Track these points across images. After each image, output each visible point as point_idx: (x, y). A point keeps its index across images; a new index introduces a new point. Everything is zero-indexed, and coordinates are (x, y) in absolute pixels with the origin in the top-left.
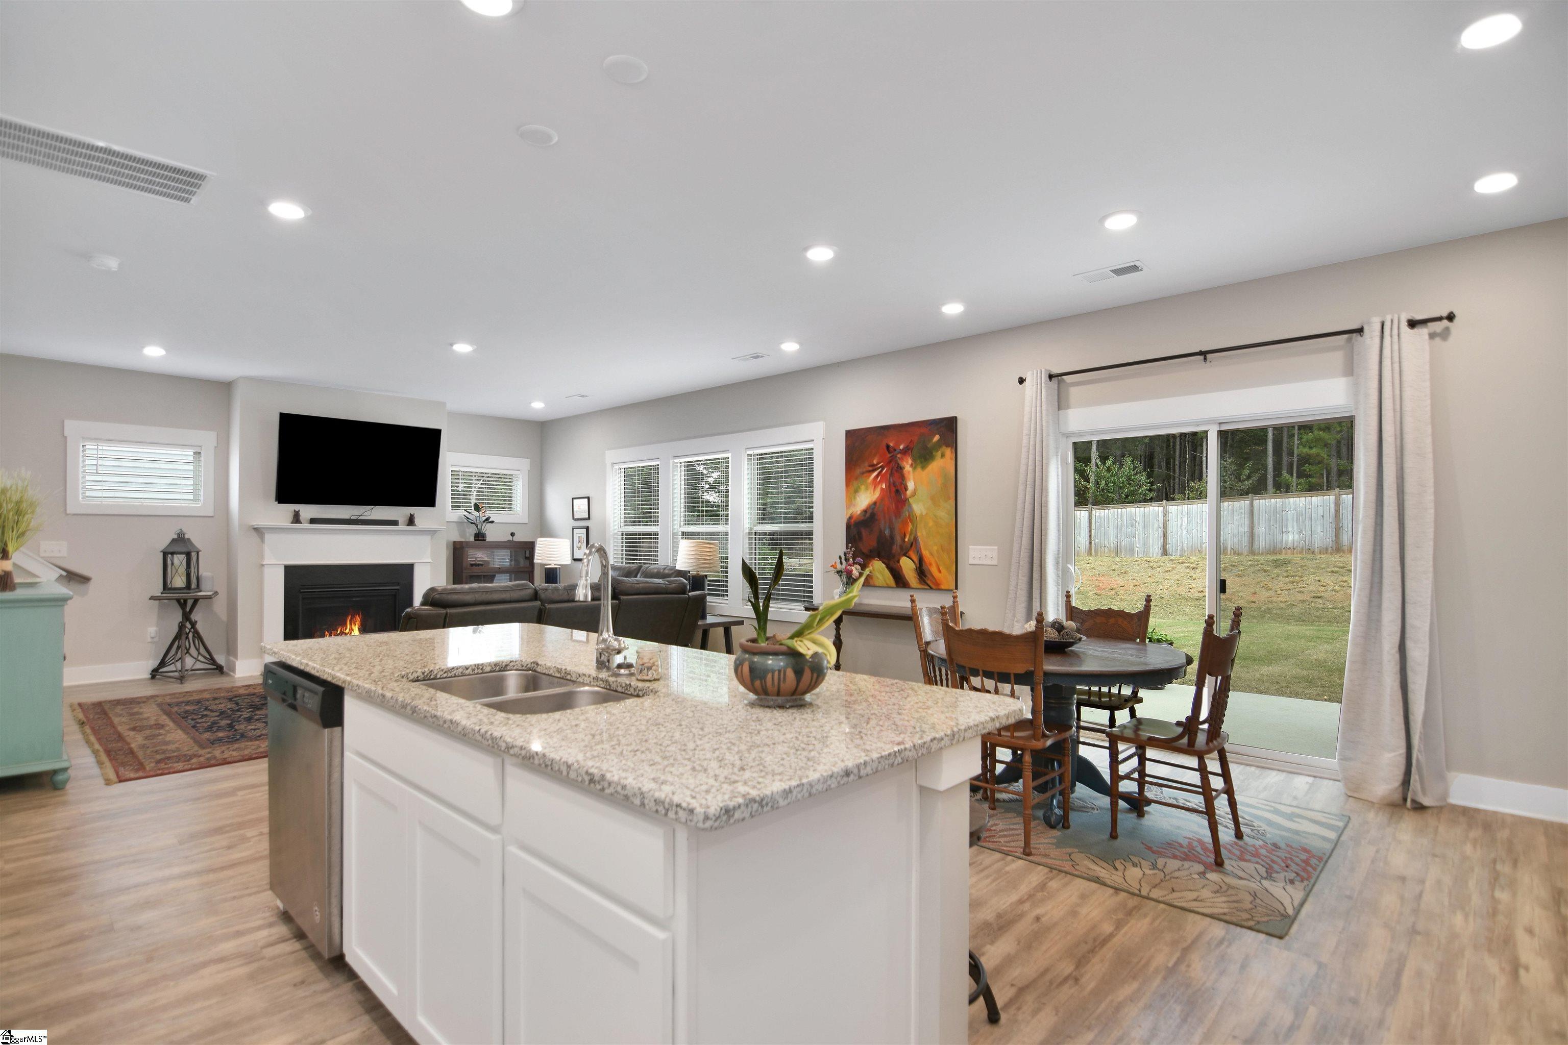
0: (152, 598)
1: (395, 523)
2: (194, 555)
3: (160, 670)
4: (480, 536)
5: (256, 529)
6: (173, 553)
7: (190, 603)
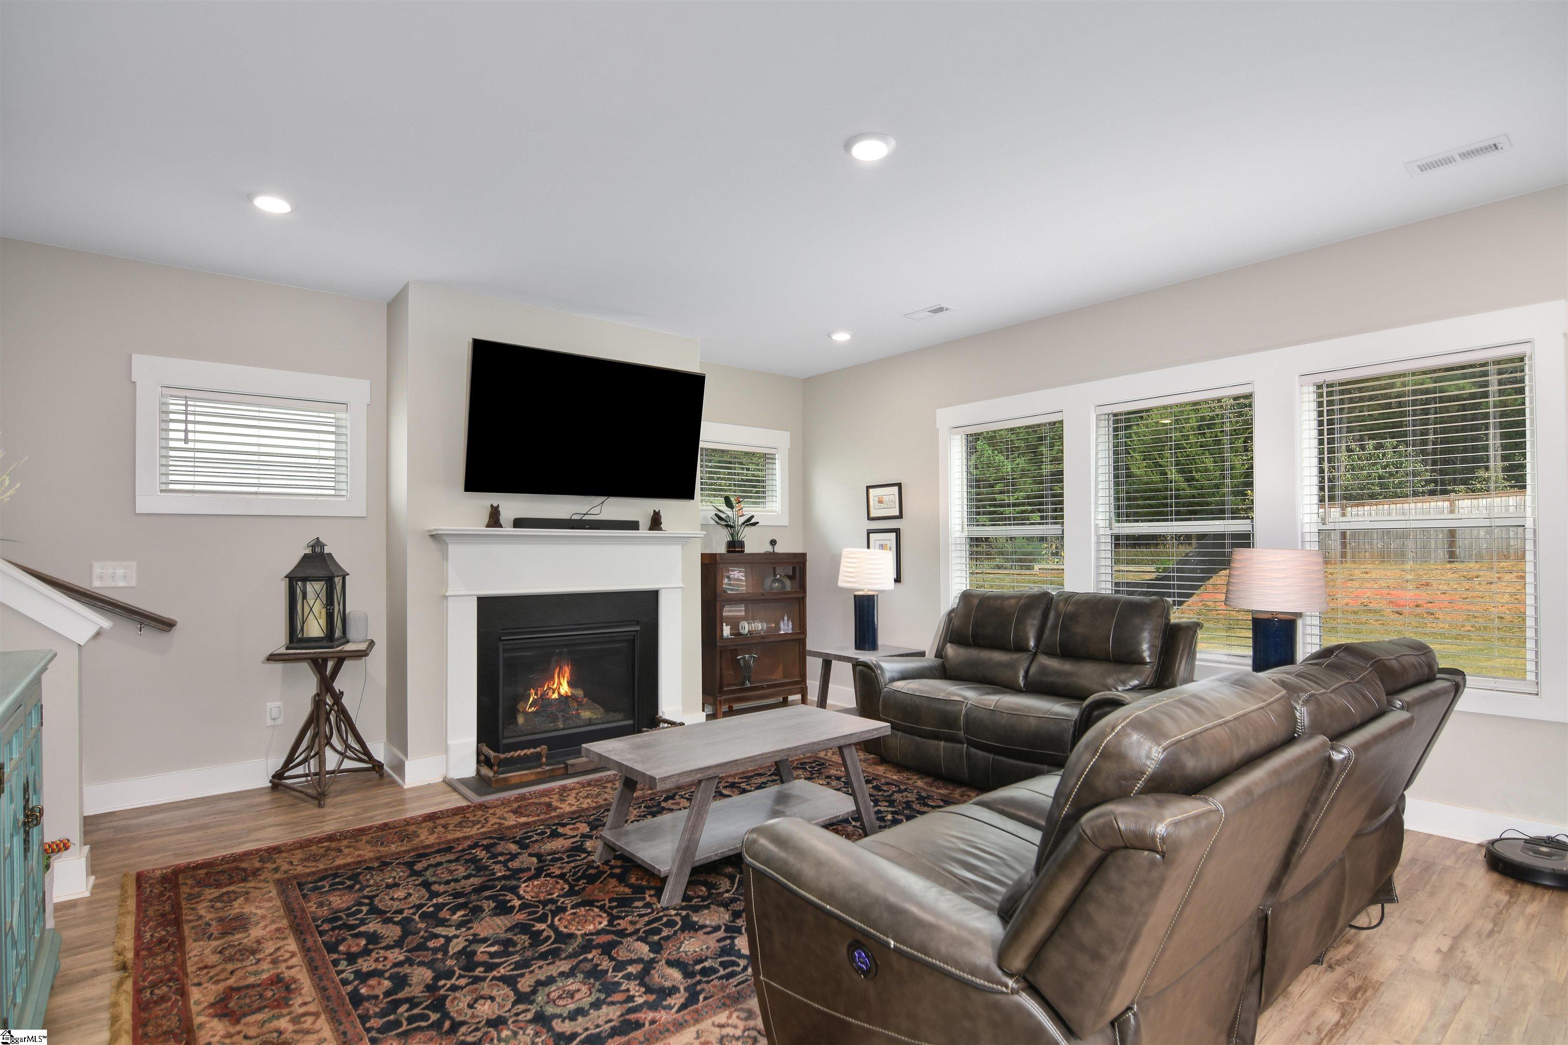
0: (273, 658)
1: (633, 525)
2: (338, 580)
3: (286, 774)
4: (735, 546)
5: (435, 537)
6: (305, 580)
7: (330, 664)
